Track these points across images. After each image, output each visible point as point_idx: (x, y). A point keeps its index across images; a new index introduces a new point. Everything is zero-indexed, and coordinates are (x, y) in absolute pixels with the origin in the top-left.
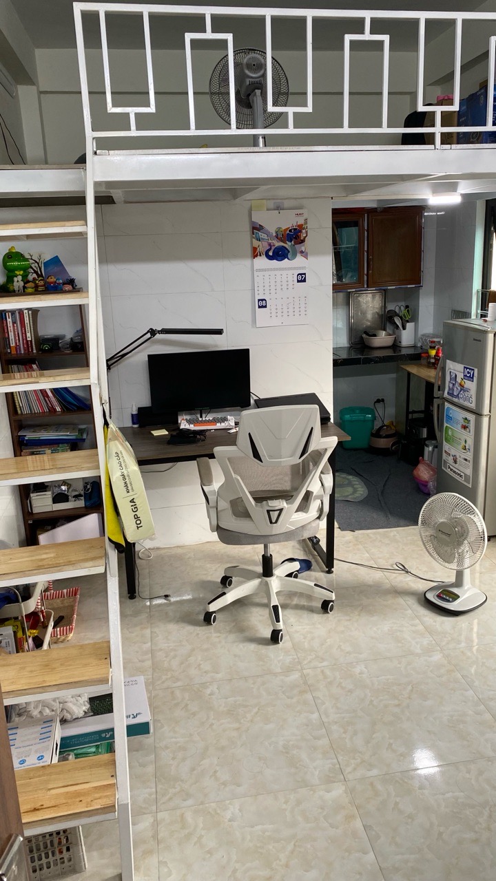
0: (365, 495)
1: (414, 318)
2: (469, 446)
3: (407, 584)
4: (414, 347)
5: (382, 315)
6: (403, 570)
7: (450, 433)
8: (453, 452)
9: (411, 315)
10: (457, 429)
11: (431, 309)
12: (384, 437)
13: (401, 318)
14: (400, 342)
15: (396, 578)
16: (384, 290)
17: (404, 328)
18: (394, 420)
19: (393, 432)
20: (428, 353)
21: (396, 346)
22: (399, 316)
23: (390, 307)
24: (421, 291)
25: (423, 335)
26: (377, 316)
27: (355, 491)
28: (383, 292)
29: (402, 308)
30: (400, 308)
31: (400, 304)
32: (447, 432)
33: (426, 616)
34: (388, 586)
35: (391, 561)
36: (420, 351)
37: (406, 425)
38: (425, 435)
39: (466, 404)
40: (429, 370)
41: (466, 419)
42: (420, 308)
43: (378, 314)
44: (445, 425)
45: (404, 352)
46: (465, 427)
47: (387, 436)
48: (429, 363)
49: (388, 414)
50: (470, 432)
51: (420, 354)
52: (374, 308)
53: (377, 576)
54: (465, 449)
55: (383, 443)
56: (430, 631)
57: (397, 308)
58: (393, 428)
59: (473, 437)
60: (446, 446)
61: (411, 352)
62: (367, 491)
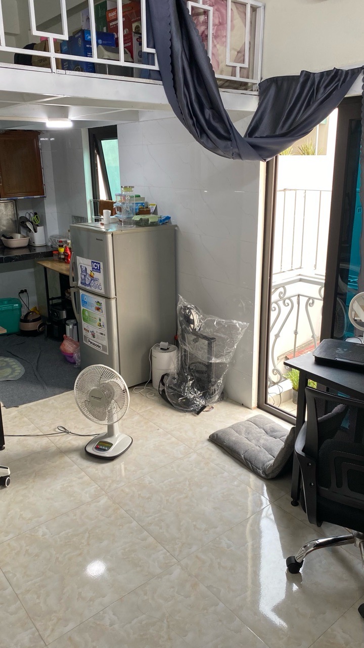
0: (23, 373)
1: (43, 223)
2: (103, 323)
3: (70, 443)
4: (46, 246)
5: (16, 221)
6: (65, 432)
7: (87, 314)
8: (91, 329)
9: (40, 221)
10: (92, 310)
11: (56, 215)
12: (31, 322)
13: (32, 223)
14: (34, 243)
15: (59, 440)
16: (14, 200)
17: (36, 232)
18: (37, 306)
19: (38, 316)
20: (58, 251)
21: (30, 246)
22: (29, 221)
23: (22, 214)
24: (45, 200)
25: (52, 236)
26: (11, 221)
27: (13, 371)
28: (14, 201)
29: (32, 215)
30: (30, 215)
31: (29, 211)
32: (84, 313)
33: (89, 467)
34: (54, 449)
35: (53, 427)
36: (51, 249)
37: (49, 310)
38: (65, 317)
39: (97, 290)
40: (61, 264)
41: (98, 302)
42: (46, 214)
43: (11, 219)
44: (82, 308)
45: (38, 251)
46: (98, 309)
47: (34, 321)
48: (60, 258)
49: (32, 301)
50: (102, 312)
51: (52, 252)
52: (7, 215)
53: (44, 442)
54: (100, 326)
55: (31, 326)
56: (94, 479)
57: (27, 215)
58: (37, 312)
59: (105, 316)
60: (85, 325)
61: (44, 250)
62: (23, 368)
